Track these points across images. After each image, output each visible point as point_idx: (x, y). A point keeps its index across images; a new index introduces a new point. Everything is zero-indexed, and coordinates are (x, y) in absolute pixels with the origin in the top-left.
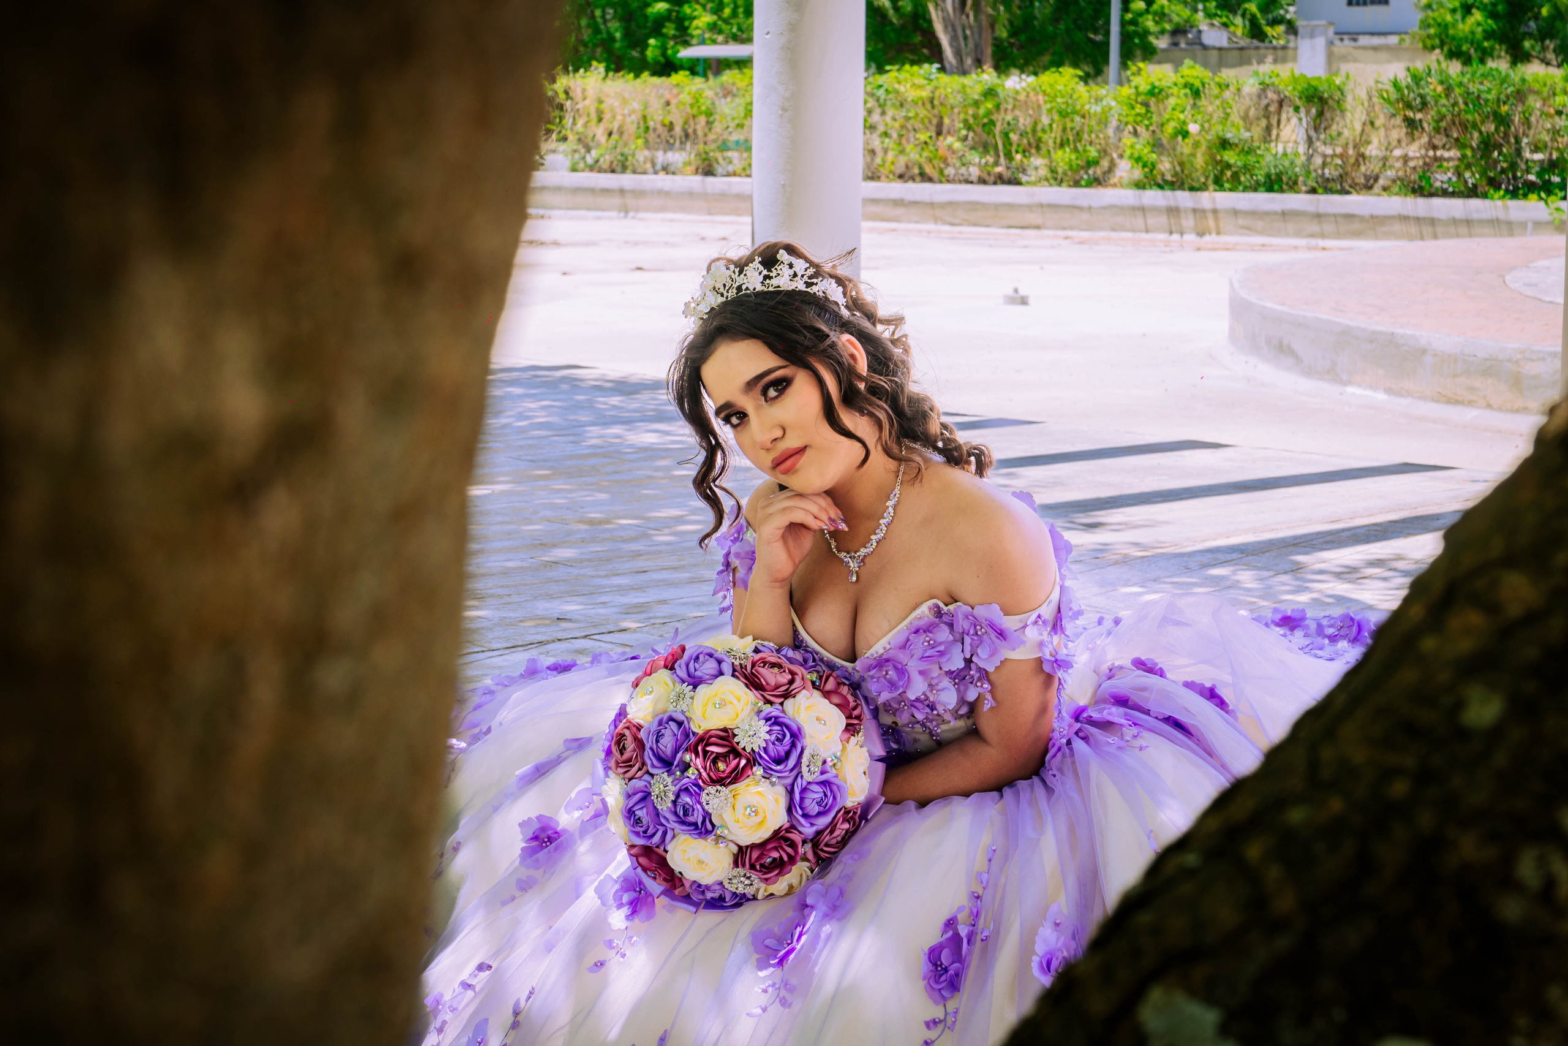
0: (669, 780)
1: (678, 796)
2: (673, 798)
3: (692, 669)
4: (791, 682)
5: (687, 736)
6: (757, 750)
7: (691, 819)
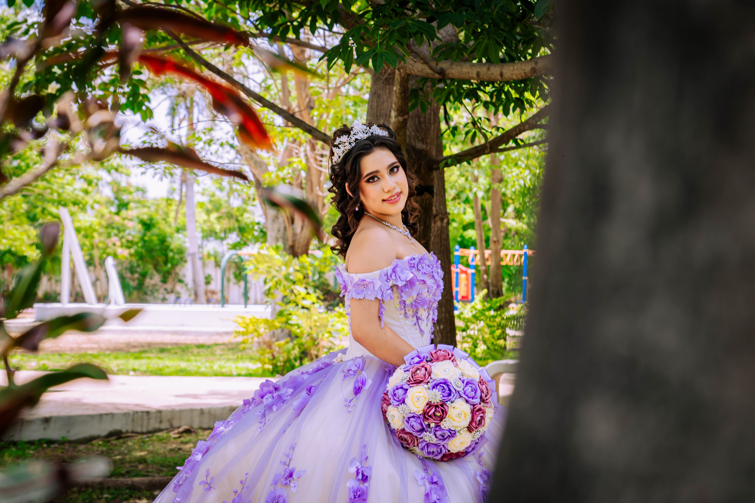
0: (428, 433)
1: (435, 435)
2: (434, 437)
3: (397, 399)
4: (426, 369)
5: (419, 417)
6: (441, 399)
7: (446, 436)
